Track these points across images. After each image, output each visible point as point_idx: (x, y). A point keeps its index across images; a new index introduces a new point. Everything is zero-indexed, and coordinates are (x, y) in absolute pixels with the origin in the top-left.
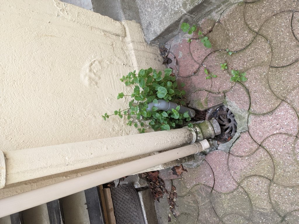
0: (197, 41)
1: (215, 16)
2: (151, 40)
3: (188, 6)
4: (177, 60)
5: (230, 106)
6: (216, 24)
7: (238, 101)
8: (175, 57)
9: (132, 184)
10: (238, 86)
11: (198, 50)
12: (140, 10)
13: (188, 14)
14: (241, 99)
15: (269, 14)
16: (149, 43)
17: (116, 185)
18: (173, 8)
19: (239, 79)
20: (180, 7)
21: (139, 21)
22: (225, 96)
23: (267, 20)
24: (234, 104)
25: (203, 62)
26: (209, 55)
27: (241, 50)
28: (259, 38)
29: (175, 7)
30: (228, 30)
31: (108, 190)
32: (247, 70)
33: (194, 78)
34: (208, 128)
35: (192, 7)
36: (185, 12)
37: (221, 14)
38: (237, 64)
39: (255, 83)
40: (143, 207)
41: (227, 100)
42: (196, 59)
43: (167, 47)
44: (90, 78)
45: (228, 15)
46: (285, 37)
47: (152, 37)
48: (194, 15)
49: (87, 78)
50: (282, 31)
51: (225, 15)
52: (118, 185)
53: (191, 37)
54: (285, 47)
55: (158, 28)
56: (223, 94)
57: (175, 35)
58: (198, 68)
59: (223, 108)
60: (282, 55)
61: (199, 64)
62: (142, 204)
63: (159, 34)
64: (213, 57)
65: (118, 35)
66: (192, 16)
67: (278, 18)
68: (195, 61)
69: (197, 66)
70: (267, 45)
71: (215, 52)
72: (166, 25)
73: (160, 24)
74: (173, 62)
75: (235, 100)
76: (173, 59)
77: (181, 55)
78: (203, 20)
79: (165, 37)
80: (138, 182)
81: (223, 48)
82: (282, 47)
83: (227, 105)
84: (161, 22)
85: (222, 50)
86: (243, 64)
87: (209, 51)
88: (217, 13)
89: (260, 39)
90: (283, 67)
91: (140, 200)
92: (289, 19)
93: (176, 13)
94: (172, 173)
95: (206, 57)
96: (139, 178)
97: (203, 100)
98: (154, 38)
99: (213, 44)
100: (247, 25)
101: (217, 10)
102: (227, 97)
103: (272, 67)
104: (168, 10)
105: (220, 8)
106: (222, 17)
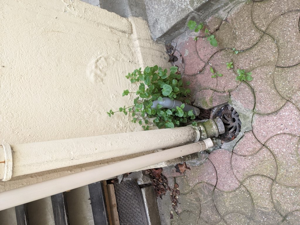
0: (204, 39)
1: (223, 14)
2: (157, 37)
3: (195, 4)
4: (183, 58)
5: (235, 105)
6: (223, 22)
7: (243, 100)
8: (181, 55)
9: (135, 181)
10: (243, 86)
11: (204, 48)
12: (147, 7)
13: (195, 12)
14: (246, 98)
15: (277, 13)
16: (155, 40)
17: (120, 181)
18: (180, 5)
19: (245, 78)
20: (187, 5)
21: (146, 18)
22: (230, 95)
23: (275, 19)
24: (239, 103)
25: (209, 61)
26: (215, 54)
27: (247, 50)
28: (266, 37)
29: (182, 4)
30: (235, 29)
31: (111, 186)
32: (253, 69)
33: (199, 77)
34: (212, 127)
35: (199, 5)
36: (192, 10)
37: (228, 12)
38: (243, 63)
39: (261, 82)
40: (146, 204)
41: (232, 99)
42: (202, 58)
43: (173, 45)
44: (96, 75)
45: (235, 14)
46: (292, 37)
47: (159, 35)
48: (201, 12)
49: (93, 74)
50: (289, 31)
51: (232, 13)
52: (122, 181)
53: (198, 35)
54: (292, 47)
55: (164, 26)
56: (228, 94)
57: (182, 33)
58: (204, 66)
59: (228, 107)
60: (288, 55)
61: (204, 62)
62: (145, 200)
63: (165, 31)
64: (219, 56)
65: (124, 32)
66: (199, 13)
67: (286, 18)
68: (201, 60)
69: (203, 64)
70: (274, 45)
71: (221, 50)
72: (173, 23)
73: (167, 21)
74: (179, 60)
75: (240, 100)
76: (179, 57)
77: (187, 53)
78: (210, 18)
79: (172, 34)
80: (141, 179)
81: (230, 46)
82: (289, 46)
83: (232, 105)
84: (168, 19)
85: (228, 49)
86: (249, 64)
87: (215, 50)
88: (224, 11)
89: (267, 40)
90: (289, 67)
91: (142, 196)
92: (297, 19)
93: (183, 10)
94: (175, 171)
95: (212, 56)
96: (142, 175)
97: (208, 99)
98: (160, 35)
99: (220, 42)
100: (254, 24)
101: (224, 9)
102: (232, 96)
103: (278, 67)
104: (175, 8)
105: (228, 6)
106: (229, 15)
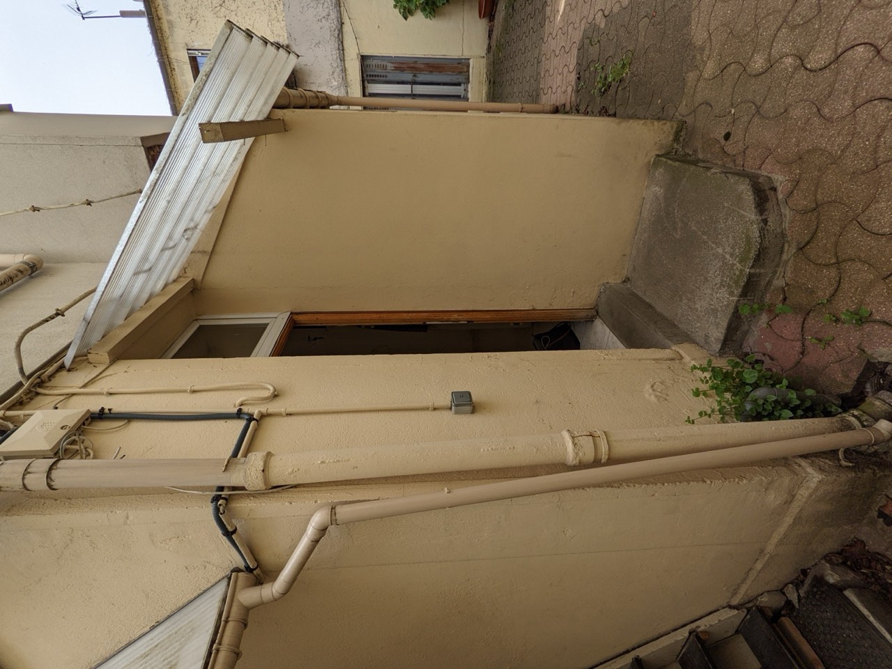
0: (777, 319)
1: (778, 282)
2: (718, 350)
3: (736, 292)
4: (769, 356)
5: (881, 356)
6: (786, 289)
7: (884, 342)
8: (764, 354)
9: (819, 581)
10: (867, 328)
11: (785, 327)
12: (689, 333)
13: (742, 298)
14: (885, 337)
15: (833, 239)
16: (718, 355)
17: (795, 602)
18: (721, 305)
19: (862, 320)
20: (728, 298)
21: (693, 342)
22: (864, 351)
23: (836, 244)
24: (883, 350)
25: (803, 335)
26: (803, 323)
27: (836, 290)
28: (843, 265)
29: (723, 302)
30: (804, 284)
31: (786, 622)
32: (861, 303)
33: (806, 360)
34: (874, 405)
35: (740, 290)
36: (736, 298)
37: (784, 277)
38: (844, 305)
39: (885, 307)
40: (871, 619)
41: (869, 352)
42: (792, 337)
43: (747, 350)
45: (792, 273)
46: (869, 242)
47: (718, 347)
48: (751, 296)
50: (861, 241)
51: (789, 274)
52: (799, 600)
53: (767, 320)
54: (879, 250)
55: (717, 333)
56: (859, 350)
57: (748, 331)
58: (802, 345)
60: (884, 259)
61: (798, 340)
62: (866, 612)
63: (722, 338)
64: (810, 322)
65: (672, 359)
66: (749, 298)
67: (845, 235)
68: (792, 341)
69: (799, 344)
70: (859, 265)
71: (808, 314)
72: (725, 324)
73: (718, 328)
74: (765, 361)
75: (880, 344)
76: (763, 358)
77: (768, 346)
78: (768, 295)
79: (734, 338)
80: (830, 572)
81: (814, 303)
82: (875, 253)
83: (877, 359)
84: (717, 325)
85: (815, 307)
86: (853, 301)
87: (800, 319)
88: (778, 279)
89: (846, 266)
91: (855, 606)
92: (857, 227)
93: (727, 306)
95: (803, 328)
97: (839, 377)
99: (797, 309)
100: (820, 265)
101: (776, 278)
102: (866, 349)
103: (886, 278)
104: (717, 310)
105: (778, 273)
106: (787, 279)
